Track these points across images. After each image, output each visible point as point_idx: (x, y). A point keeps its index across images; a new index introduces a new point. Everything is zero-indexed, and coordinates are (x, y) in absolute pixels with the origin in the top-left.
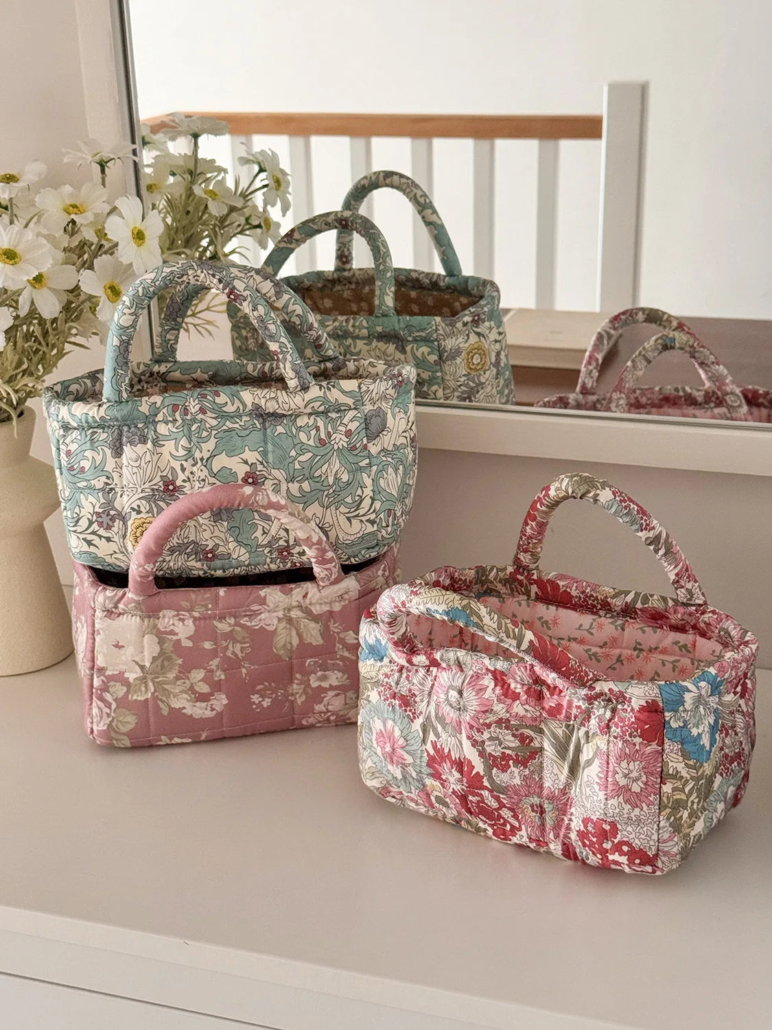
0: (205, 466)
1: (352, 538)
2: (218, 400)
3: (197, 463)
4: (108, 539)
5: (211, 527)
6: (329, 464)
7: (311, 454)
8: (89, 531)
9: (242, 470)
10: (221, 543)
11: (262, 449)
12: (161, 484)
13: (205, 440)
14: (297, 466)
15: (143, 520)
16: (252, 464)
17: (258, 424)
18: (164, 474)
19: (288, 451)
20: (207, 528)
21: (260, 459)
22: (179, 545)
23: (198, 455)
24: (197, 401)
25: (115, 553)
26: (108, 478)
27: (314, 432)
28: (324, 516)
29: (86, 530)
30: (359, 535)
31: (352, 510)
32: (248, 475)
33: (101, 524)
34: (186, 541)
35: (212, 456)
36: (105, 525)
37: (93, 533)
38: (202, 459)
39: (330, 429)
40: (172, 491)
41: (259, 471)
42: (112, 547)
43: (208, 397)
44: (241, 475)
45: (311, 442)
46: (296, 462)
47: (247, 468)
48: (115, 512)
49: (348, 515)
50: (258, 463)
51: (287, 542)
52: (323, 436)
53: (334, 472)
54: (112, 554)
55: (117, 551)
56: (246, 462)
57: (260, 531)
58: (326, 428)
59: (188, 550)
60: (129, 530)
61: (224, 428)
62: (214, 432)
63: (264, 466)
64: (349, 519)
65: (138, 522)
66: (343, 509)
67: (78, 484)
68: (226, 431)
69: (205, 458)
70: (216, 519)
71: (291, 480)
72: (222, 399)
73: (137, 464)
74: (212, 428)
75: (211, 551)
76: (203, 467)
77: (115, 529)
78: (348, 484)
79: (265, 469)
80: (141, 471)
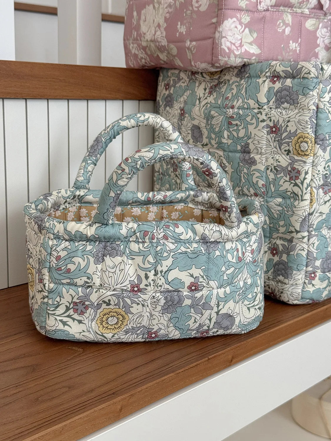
0: (163, 277)
1: (249, 320)
2: (177, 230)
3: (158, 274)
4: (80, 322)
5: (159, 317)
6: (242, 274)
7: (233, 268)
8: (66, 315)
9: (188, 281)
10: (163, 328)
11: (204, 267)
12: (129, 286)
13: (165, 258)
14: (225, 278)
15: (110, 310)
16: (196, 277)
17: (203, 251)
18: (132, 279)
19: (220, 267)
20: (157, 318)
21: (202, 274)
22: (133, 328)
23: (159, 268)
24: (162, 230)
25: (84, 331)
26: (88, 278)
27: (235, 253)
28: (234, 309)
29: (62, 314)
30: (253, 318)
31: (251, 302)
32: (192, 285)
33: (76, 311)
34: (138, 325)
35: (169, 270)
36: (79, 311)
37: (69, 316)
38: (161, 272)
39: (244, 250)
40: (136, 291)
41: (200, 282)
42: (82, 327)
43: (171, 228)
44: (187, 284)
45: (234, 261)
46: (225, 275)
47: (192, 280)
48: (89, 303)
49: (248, 306)
50: (200, 277)
51: (208, 327)
52: (240, 255)
53: (244, 279)
54: (81, 333)
55: (86, 331)
56: (192, 276)
57: (193, 320)
58: (242, 249)
59: (139, 332)
60: (98, 316)
61: (179, 251)
62: (172, 254)
63: (204, 279)
64: (249, 309)
65: (106, 311)
66: (246, 302)
67: (62, 281)
68: (181, 253)
69: (164, 271)
70: (164, 312)
71: (220, 287)
72: (180, 229)
73: (113, 270)
74: (171, 251)
75: (155, 333)
76: (161, 277)
77: (87, 315)
78: (251, 285)
79: (204, 281)
80: (116, 276)
